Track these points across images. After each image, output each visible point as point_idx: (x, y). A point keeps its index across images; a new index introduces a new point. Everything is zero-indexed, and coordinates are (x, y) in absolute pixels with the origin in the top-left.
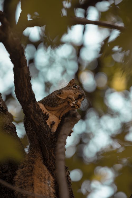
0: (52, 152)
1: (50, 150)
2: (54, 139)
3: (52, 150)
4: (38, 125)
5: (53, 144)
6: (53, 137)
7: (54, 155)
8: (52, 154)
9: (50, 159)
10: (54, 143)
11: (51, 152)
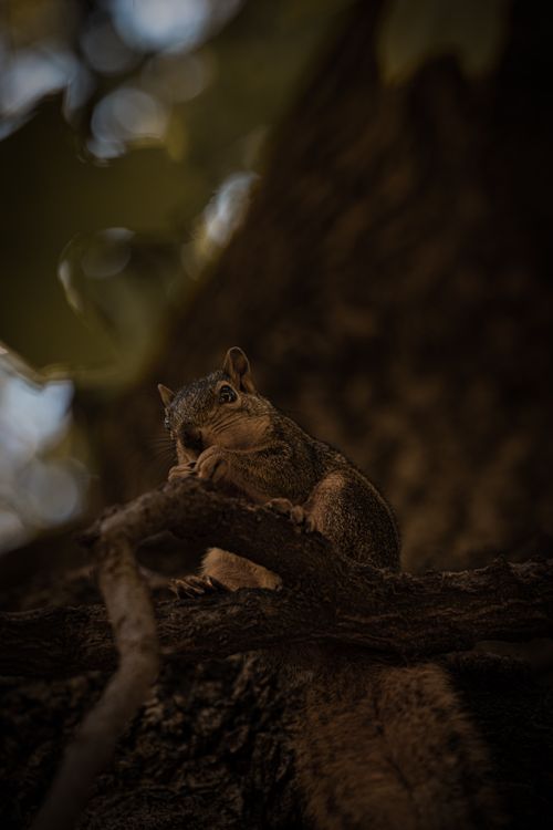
0: (356, 619)
1: (340, 624)
2: (297, 592)
3: (346, 617)
4: (189, 644)
5: (318, 605)
6: (290, 593)
7: (377, 615)
8: (363, 621)
9: (390, 636)
10: (314, 598)
11: (356, 622)
